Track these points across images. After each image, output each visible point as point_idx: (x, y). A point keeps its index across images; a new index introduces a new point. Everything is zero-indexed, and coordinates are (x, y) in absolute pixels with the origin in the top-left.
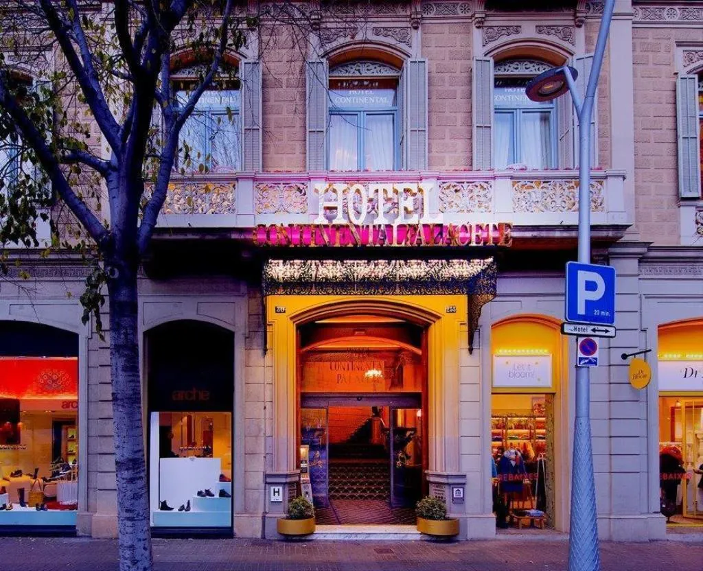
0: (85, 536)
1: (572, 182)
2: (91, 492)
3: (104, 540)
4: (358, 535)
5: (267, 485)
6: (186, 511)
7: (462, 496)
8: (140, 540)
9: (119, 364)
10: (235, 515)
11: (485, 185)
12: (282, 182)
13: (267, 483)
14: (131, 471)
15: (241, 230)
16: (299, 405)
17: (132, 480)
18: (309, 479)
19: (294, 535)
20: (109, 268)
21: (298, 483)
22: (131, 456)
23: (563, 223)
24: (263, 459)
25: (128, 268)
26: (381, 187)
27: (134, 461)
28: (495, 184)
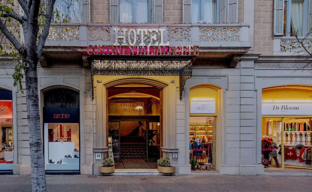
0: (17, 174)
1: (225, 29)
2: (19, 156)
3: (25, 176)
4: (133, 173)
6: (60, 163)
7: (177, 157)
8: (40, 175)
9: (30, 103)
10: (81, 165)
11: (188, 30)
12: (99, 27)
13: (94, 152)
14: (36, 147)
15: (82, 48)
16: (108, 121)
17: (37, 151)
18: (112, 150)
19: (106, 173)
20: (25, 63)
21: (107, 152)
22: (37, 141)
23: (222, 46)
24: (92, 142)
25: (33, 63)
26: (142, 30)
27: (38, 143)
28: (192, 29)
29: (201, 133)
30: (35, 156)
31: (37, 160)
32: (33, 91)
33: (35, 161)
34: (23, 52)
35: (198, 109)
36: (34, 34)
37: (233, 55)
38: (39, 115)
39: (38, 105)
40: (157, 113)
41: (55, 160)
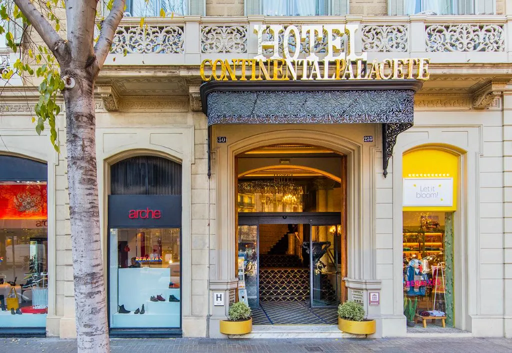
0: (54, 337)
1: (476, 26)
2: (59, 299)
3: (70, 341)
4: (289, 334)
5: (211, 291)
6: (141, 313)
7: (378, 300)
9: (76, 176)
10: (182, 318)
11: (402, 29)
12: (224, 25)
13: (210, 290)
14: (89, 286)
15: (188, 68)
16: (237, 223)
17: (90, 295)
18: (244, 285)
19: (234, 335)
20: (65, 77)
21: (237, 290)
22: (89, 271)
23: (470, 62)
24: (207, 269)
25: (85, 77)
26: (312, 28)
27: (93, 275)
28: (410, 27)
29: (410, 247)
30: (87, 308)
31: (91, 316)
32: (83, 147)
33: (86, 319)
34: (61, 51)
35: (419, 196)
36: (87, 5)
37: (491, 81)
38: (96, 207)
39: (95, 181)
40: (327, 205)
41: (131, 306)
